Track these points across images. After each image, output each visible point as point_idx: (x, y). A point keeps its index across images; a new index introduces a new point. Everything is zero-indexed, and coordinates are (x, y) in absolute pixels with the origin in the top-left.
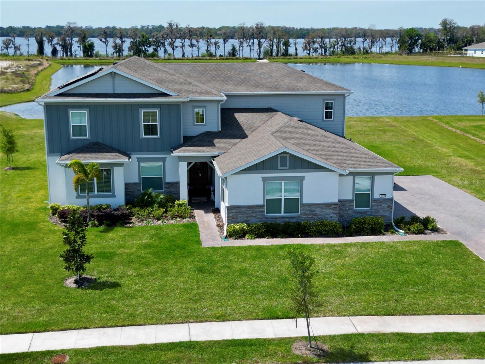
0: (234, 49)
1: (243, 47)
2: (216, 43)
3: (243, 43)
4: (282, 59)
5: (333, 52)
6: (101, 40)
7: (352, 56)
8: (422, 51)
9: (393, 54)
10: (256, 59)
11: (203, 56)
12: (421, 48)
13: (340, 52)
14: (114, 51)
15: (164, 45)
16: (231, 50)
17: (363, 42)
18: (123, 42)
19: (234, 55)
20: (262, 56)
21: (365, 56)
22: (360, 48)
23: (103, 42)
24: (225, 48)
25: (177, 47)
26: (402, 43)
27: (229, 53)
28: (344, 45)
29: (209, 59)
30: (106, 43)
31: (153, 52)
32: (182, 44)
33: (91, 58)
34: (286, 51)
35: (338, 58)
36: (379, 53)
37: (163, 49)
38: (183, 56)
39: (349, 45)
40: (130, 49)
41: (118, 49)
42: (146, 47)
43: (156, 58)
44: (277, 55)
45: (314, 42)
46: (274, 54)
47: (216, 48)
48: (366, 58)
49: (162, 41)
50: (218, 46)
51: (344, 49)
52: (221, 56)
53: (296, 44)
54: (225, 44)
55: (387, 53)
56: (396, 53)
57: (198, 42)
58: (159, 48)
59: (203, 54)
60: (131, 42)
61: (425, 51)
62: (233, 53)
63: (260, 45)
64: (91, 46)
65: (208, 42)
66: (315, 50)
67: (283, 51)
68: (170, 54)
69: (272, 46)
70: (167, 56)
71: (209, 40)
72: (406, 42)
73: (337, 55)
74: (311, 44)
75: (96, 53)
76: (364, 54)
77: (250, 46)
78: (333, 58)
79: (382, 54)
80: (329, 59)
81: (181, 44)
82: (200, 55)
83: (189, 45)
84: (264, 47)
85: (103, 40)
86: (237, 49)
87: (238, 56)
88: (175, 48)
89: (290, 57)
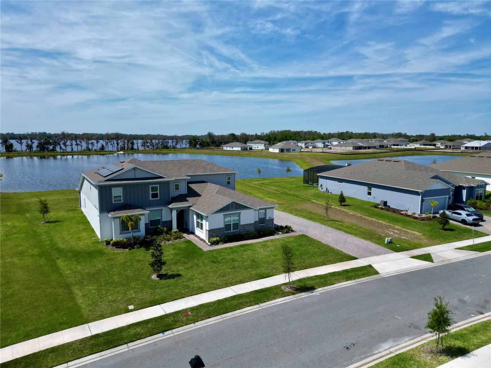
0: (103, 146)
1: (108, 145)
2: (92, 143)
3: (108, 143)
4: (131, 151)
6: (17, 142)
7: (168, 150)
8: (200, 147)
9: (187, 148)
10: (116, 151)
11: (85, 150)
12: (199, 146)
14: (27, 148)
15: (59, 144)
16: (101, 146)
17: (172, 143)
18: (33, 143)
19: (103, 150)
20: (119, 150)
21: (174, 149)
22: (171, 146)
23: (19, 143)
24: (97, 146)
25: (68, 145)
26: (190, 143)
27: (100, 148)
28: (163, 144)
29: (89, 152)
30: (21, 143)
31: (53, 148)
33: (11, 153)
34: (133, 147)
35: (161, 150)
36: (180, 148)
37: (59, 146)
38: (72, 150)
39: (165, 144)
40: (37, 147)
41: (30, 147)
42: (48, 146)
43: (55, 152)
44: (128, 149)
45: (147, 143)
46: (126, 149)
47: (92, 146)
48: (175, 150)
49: (58, 142)
50: (93, 145)
51: (162, 146)
52: (95, 150)
53: (137, 144)
54: (97, 144)
55: (184, 148)
56: (189, 148)
57: (81, 142)
58: (57, 146)
59: (85, 149)
60: (38, 143)
61: (201, 147)
62: (103, 148)
63: (118, 144)
64: (11, 145)
65: (87, 142)
66: (148, 147)
67: (130, 147)
68: (63, 150)
69: (124, 144)
70: (62, 151)
71: (88, 142)
72: (192, 143)
73: (160, 149)
74: (146, 144)
75: (14, 149)
76: (173, 148)
77: (112, 144)
78: (158, 151)
79: (182, 148)
80: (156, 151)
81: (71, 144)
82: (83, 150)
83: (75, 144)
85: (19, 142)
86: (105, 146)
88: (67, 146)
89: (135, 150)
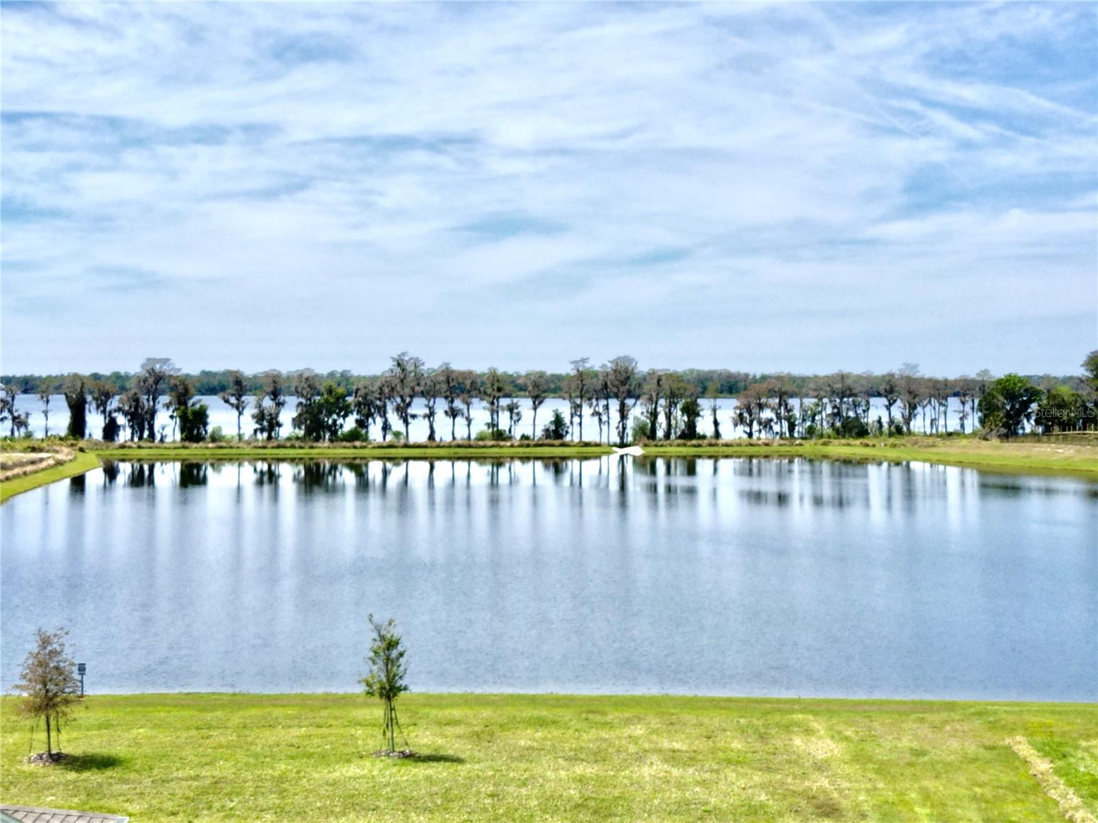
0: (558, 421)
1: (580, 416)
2: (511, 409)
3: (580, 406)
4: (679, 445)
5: (811, 431)
6: (227, 401)
7: (858, 442)
9: (966, 436)
10: (615, 445)
11: (481, 438)
12: (1038, 422)
13: (830, 431)
14: (258, 426)
15: (383, 411)
16: (551, 422)
17: (888, 407)
18: (280, 405)
19: (560, 436)
20: (629, 440)
21: (892, 440)
22: (879, 422)
23: (232, 405)
25: (414, 416)
26: (988, 409)
27: (547, 430)
28: (839, 414)
29: (493, 446)
30: (239, 408)
31: (355, 429)
32: (430, 408)
33: (195, 445)
34: (691, 426)
35: (824, 444)
36: (931, 435)
37: (379, 421)
38: (431, 437)
40: (297, 422)
41: (268, 423)
42: (335, 416)
43: (358, 443)
44: (667, 435)
45: (761, 407)
47: (511, 418)
48: (894, 446)
49: (378, 403)
50: (518, 414)
51: (838, 424)
52: (524, 437)
53: (714, 410)
54: (535, 409)
55: (950, 434)
56: (974, 434)
57: (468, 404)
58: (370, 420)
59: (481, 433)
60: (300, 404)
61: (1048, 430)
62: (557, 430)
63: (623, 416)
64: (200, 417)
65: (492, 403)
66: (767, 424)
68: (397, 434)
69: (654, 415)
70: (389, 439)
71: (495, 401)
72: (998, 409)
73: (821, 436)
74: (755, 410)
75: (213, 432)
76: (891, 435)
77: (599, 414)
78: (810, 447)
79: (939, 436)
80: (799, 448)
81: (427, 411)
82: (473, 436)
83: (446, 412)
84: (636, 418)
85: (233, 400)
87: (568, 438)
88: (410, 420)
89: (700, 442)
